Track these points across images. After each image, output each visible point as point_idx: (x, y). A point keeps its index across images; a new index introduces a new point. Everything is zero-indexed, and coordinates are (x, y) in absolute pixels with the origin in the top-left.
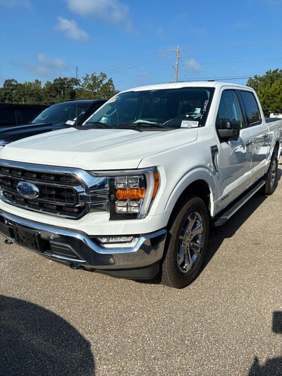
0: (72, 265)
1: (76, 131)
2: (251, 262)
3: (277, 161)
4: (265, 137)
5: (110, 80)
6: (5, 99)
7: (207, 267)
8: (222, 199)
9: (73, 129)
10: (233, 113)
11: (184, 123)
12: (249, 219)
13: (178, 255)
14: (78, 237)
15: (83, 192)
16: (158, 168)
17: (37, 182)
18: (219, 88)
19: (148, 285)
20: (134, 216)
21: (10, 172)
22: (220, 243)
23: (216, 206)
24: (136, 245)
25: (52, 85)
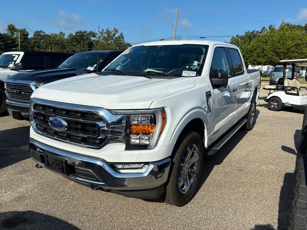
0: (93, 186)
1: (97, 77)
2: (236, 185)
3: (255, 103)
4: (247, 84)
5: (121, 34)
6: (34, 46)
7: (201, 189)
8: (214, 134)
9: (94, 75)
10: (222, 65)
11: (185, 73)
12: (234, 150)
13: (179, 179)
14: (99, 163)
15: (104, 127)
16: (165, 109)
17: (66, 118)
18: (212, 45)
19: (154, 203)
20: (145, 147)
21: (43, 109)
22: (211, 169)
23: (209, 139)
24: (146, 171)
25: (74, 36)
